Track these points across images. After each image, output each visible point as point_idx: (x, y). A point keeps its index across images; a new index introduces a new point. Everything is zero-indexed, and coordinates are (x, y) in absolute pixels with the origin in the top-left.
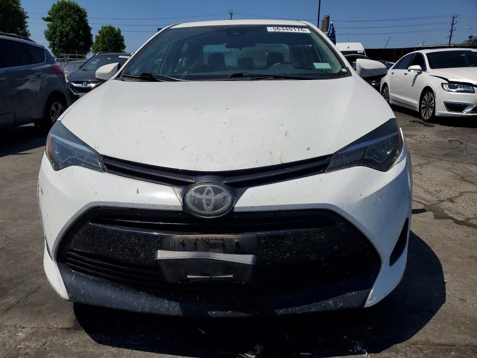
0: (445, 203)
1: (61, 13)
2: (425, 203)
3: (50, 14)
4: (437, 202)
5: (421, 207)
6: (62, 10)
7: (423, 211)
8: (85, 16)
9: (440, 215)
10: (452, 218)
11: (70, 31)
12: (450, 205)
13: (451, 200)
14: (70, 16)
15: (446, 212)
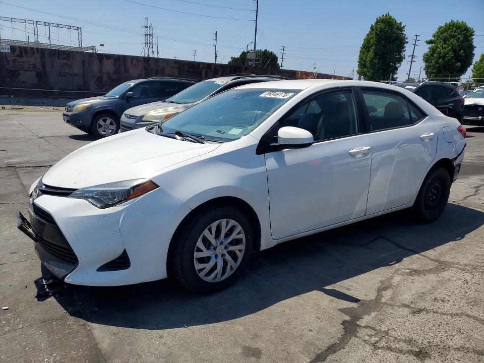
1: (445, 35)
3: (434, 36)
6: (447, 31)
8: (472, 35)
11: (450, 51)
14: (454, 37)
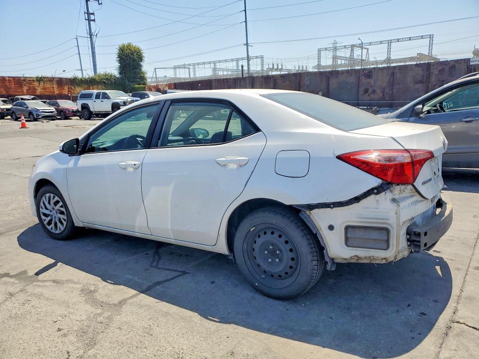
0: (18, 289)
2: (38, 283)
4: (26, 288)
5: (41, 277)
7: (37, 274)
9: (21, 275)
10: (12, 277)
12: (11, 289)
13: (11, 295)
15: (16, 281)
